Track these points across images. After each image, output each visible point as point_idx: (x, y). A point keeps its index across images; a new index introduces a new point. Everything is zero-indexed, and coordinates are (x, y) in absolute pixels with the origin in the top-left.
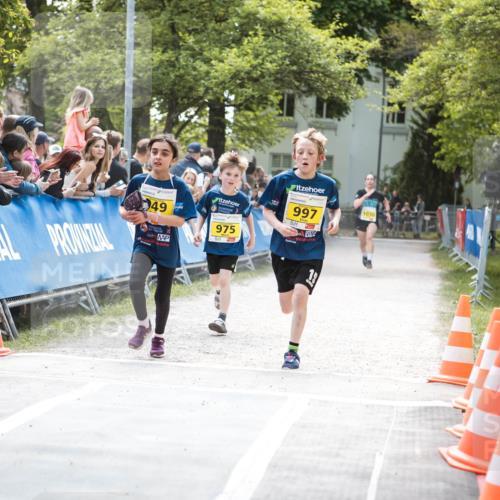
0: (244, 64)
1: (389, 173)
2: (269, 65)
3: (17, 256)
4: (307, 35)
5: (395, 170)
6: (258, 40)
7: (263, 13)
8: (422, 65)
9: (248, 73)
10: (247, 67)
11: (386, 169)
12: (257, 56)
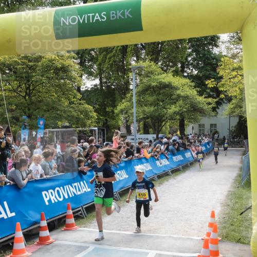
0: (177, 110)
1: (233, 128)
2: (184, 109)
3: (89, 190)
4: (196, 99)
5: (235, 127)
6: (181, 102)
7: (182, 94)
8: (233, 104)
9: (178, 112)
10: (178, 111)
11: (232, 127)
12: (180, 107)
